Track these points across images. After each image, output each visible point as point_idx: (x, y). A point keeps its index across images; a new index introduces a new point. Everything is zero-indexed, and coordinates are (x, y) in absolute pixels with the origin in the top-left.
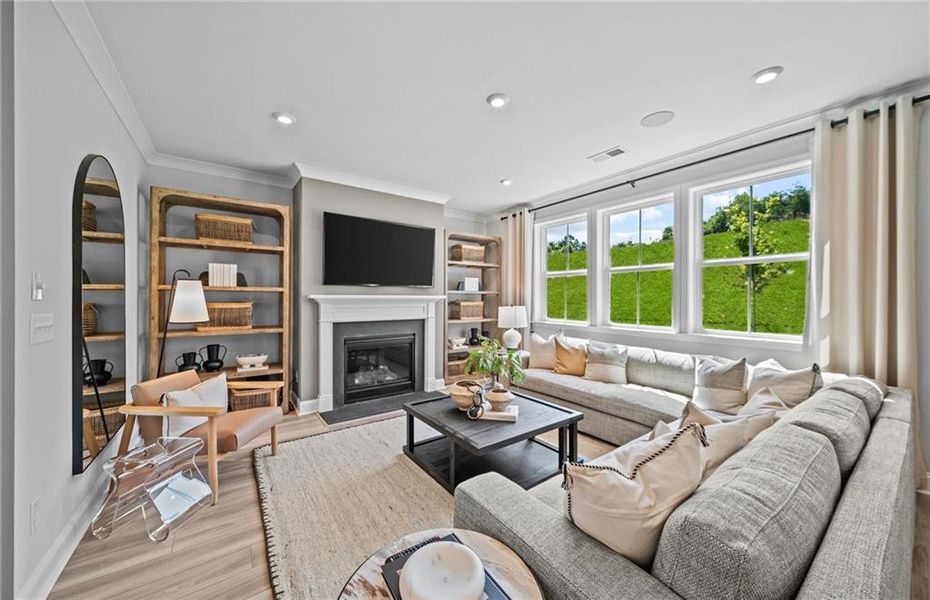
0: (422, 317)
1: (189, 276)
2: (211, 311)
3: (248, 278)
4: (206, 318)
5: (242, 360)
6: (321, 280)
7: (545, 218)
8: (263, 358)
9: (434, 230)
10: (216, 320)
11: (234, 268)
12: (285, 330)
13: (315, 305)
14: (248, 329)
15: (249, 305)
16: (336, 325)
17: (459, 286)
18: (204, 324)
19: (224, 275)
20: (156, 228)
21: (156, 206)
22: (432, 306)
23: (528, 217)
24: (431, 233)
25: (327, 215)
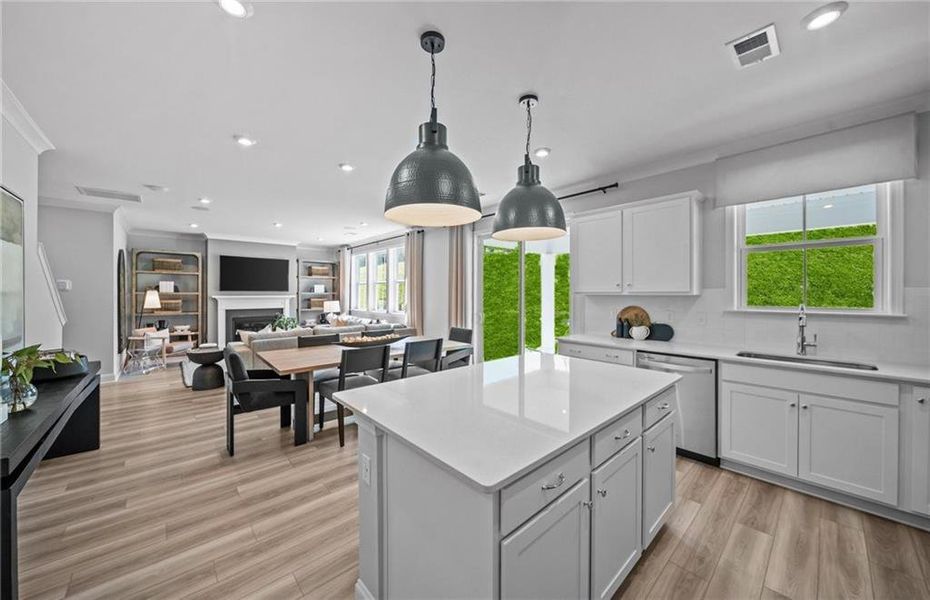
0: (282, 307)
1: (151, 288)
2: (162, 304)
3: (180, 289)
4: (159, 306)
5: (177, 327)
6: (218, 287)
7: (358, 252)
8: (188, 327)
9: (287, 261)
10: (164, 308)
11: (172, 283)
12: (200, 313)
13: (215, 301)
14: (180, 312)
15: (180, 301)
16: (227, 311)
17: (312, 289)
18: (157, 310)
19: (167, 287)
20: (134, 267)
21: (134, 256)
22: (288, 302)
23: (347, 253)
24: (286, 263)
25: (222, 257)
